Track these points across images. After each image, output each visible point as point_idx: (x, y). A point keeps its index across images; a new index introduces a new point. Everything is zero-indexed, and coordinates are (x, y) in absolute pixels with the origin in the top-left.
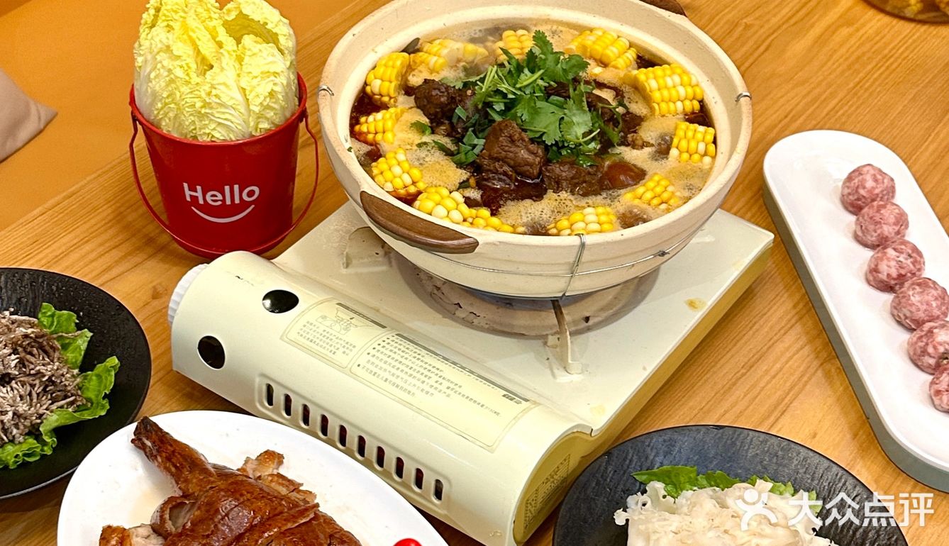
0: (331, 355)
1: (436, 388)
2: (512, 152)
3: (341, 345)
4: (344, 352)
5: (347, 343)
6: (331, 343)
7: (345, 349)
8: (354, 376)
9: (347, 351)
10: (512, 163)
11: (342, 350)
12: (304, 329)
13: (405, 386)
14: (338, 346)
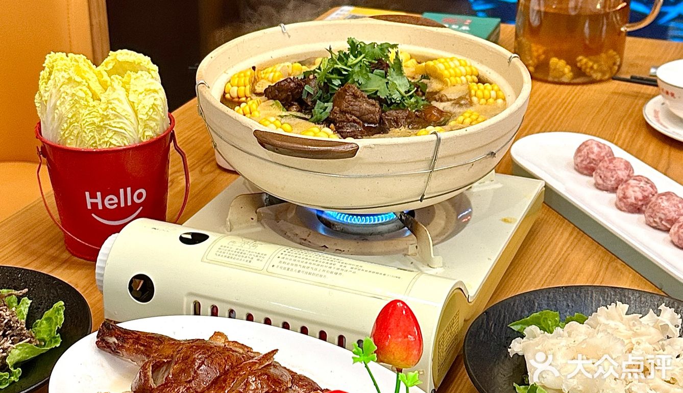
0: (248, 263)
1: (342, 270)
2: (357, 106)
3: (254, 255)
4: (258, 260)
5: (258, 254)
6: (245, 256)
7: (258, 258)
8: (271, 274)
9: (261, 259)
10: (358, 113)
11: (255, 259)
12: (220, 250)
13: (316, 272)
14: (252, 256)
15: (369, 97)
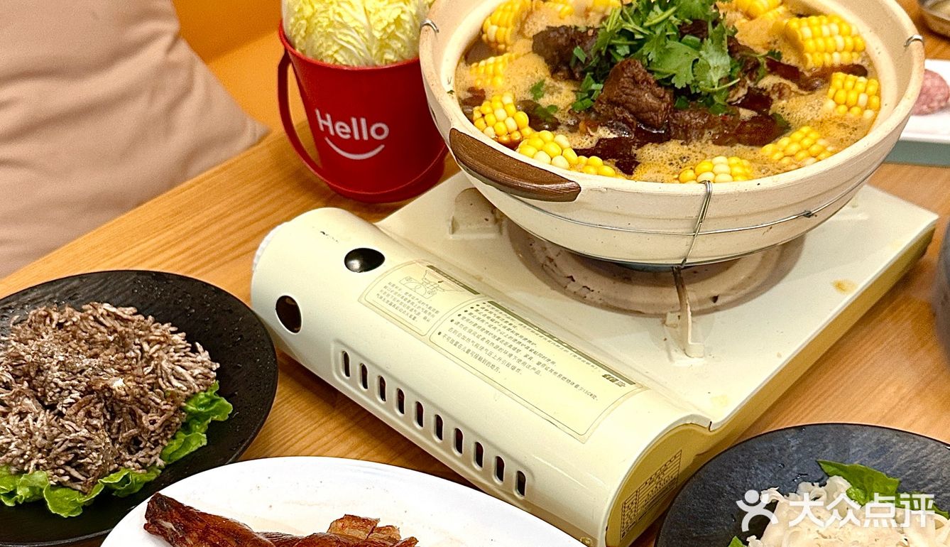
0: (410, 320)
1: (524, 363)
2: (634, 96)
3: (423, 309)
4: (425, 318)
5: (430, 308)
6: (412, 307)
7: (426, 315)
8: (433, 345)
9: (429, 317)
10: (633, 108)
11: (423, 315)
12: (385, 290)
13: (489, 359)
14: (420, 310)
15: (659, 83)
